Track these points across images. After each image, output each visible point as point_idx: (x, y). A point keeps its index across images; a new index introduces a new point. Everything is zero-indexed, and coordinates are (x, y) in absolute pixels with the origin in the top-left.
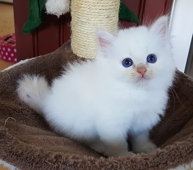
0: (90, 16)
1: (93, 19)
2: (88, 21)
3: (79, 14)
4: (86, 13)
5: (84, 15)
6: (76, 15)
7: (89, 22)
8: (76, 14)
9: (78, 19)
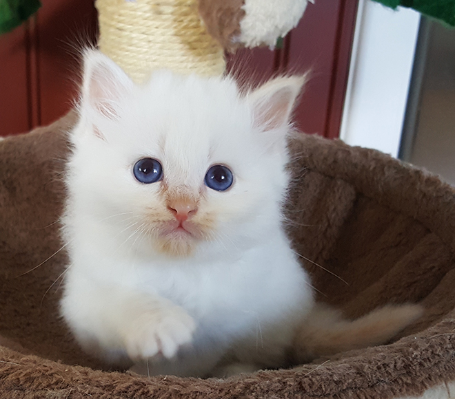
0: (150, 23)
1: (160, 31)
2: (145, 36)
3: (122, 18)
4: (140, 16)
5: (135, 20)
6: (113, 23)
7: (151, 38)
8: (113, 19)
9: (120, 32)
